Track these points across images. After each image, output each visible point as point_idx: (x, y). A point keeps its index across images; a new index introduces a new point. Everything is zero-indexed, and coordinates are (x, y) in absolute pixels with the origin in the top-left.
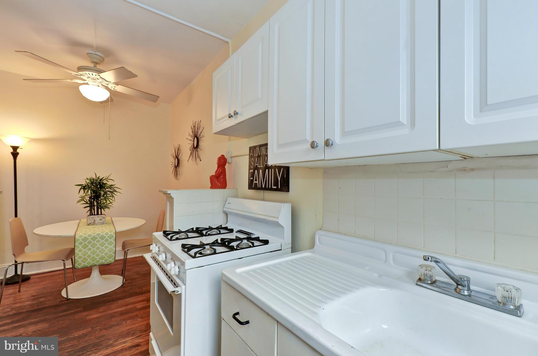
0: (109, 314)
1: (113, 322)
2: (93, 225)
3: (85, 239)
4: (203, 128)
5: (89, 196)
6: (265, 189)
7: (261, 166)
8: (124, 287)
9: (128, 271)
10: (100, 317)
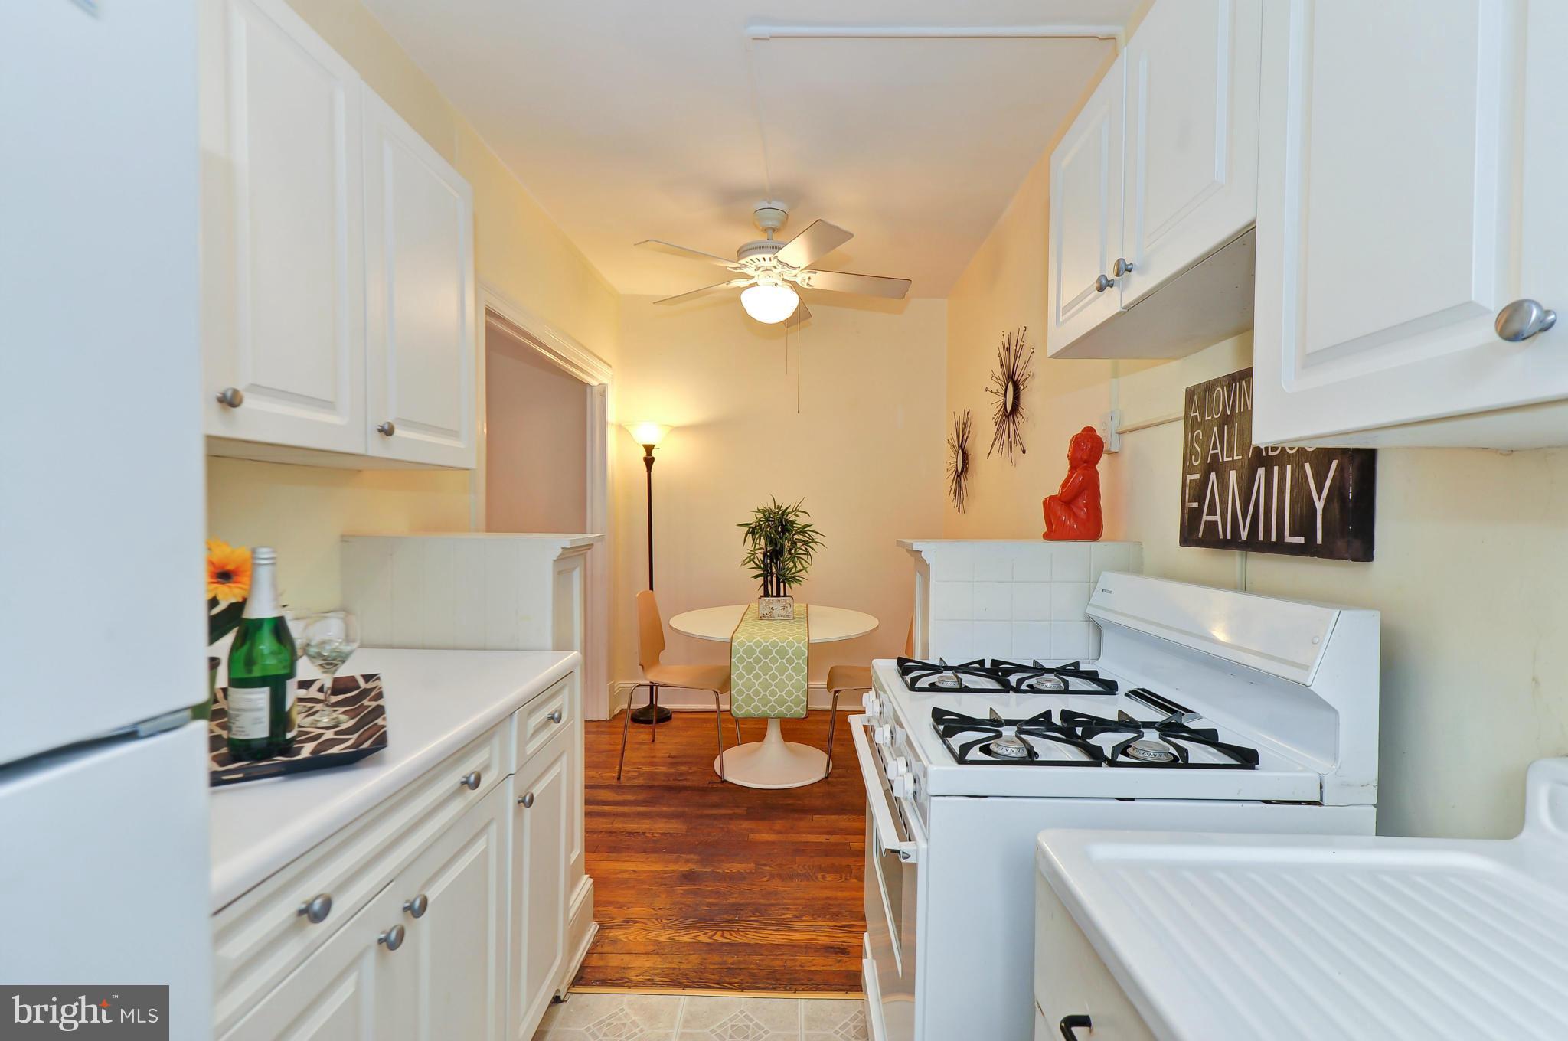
0: (792, 843)
1: (798, 866)
2: (769, 619)
3: (750, 652)
4: (1032, 350)
5: (762, 551)
6: (1252, 545)
7: (1236, 458)
8: (829, 783)
9: (841, 743)
10: (773, 843)
